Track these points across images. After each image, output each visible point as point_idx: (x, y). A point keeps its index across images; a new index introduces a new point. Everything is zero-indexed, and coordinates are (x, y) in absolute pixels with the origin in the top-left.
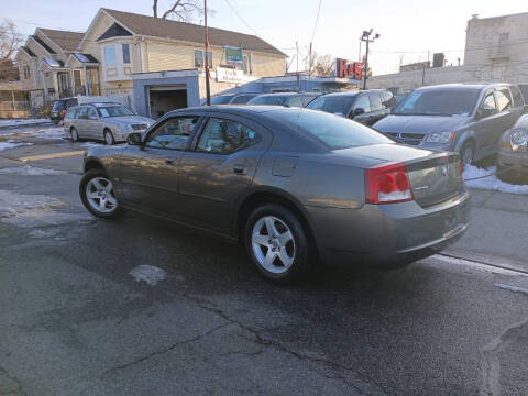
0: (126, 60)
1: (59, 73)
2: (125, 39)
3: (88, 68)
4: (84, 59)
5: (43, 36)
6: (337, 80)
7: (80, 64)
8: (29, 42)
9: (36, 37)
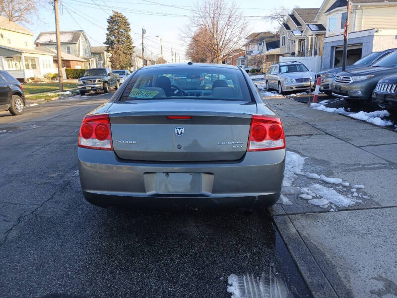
2: (344, 9)
5: (296, 14)
7: (312, 33)
8: (287, 20)
9: (292, 16)
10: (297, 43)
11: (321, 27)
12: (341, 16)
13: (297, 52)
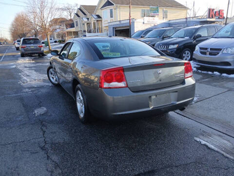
0: (111, 16)
1: (88, 24)
2: (111, 7)
3: (97, 21)
4: (96, 17)
5: (82, 8)
6: (208, 20)
7: (94, 19)
8: (77, 11)
9: (80, 9)
10: (86, 25)
11: (99, 17)
12: (109, 10)
13: (86, 30)
